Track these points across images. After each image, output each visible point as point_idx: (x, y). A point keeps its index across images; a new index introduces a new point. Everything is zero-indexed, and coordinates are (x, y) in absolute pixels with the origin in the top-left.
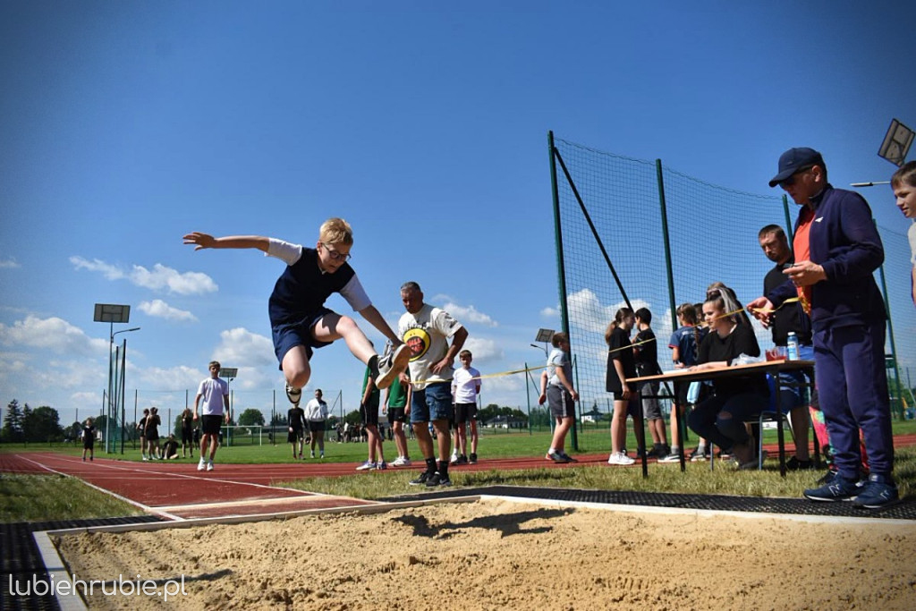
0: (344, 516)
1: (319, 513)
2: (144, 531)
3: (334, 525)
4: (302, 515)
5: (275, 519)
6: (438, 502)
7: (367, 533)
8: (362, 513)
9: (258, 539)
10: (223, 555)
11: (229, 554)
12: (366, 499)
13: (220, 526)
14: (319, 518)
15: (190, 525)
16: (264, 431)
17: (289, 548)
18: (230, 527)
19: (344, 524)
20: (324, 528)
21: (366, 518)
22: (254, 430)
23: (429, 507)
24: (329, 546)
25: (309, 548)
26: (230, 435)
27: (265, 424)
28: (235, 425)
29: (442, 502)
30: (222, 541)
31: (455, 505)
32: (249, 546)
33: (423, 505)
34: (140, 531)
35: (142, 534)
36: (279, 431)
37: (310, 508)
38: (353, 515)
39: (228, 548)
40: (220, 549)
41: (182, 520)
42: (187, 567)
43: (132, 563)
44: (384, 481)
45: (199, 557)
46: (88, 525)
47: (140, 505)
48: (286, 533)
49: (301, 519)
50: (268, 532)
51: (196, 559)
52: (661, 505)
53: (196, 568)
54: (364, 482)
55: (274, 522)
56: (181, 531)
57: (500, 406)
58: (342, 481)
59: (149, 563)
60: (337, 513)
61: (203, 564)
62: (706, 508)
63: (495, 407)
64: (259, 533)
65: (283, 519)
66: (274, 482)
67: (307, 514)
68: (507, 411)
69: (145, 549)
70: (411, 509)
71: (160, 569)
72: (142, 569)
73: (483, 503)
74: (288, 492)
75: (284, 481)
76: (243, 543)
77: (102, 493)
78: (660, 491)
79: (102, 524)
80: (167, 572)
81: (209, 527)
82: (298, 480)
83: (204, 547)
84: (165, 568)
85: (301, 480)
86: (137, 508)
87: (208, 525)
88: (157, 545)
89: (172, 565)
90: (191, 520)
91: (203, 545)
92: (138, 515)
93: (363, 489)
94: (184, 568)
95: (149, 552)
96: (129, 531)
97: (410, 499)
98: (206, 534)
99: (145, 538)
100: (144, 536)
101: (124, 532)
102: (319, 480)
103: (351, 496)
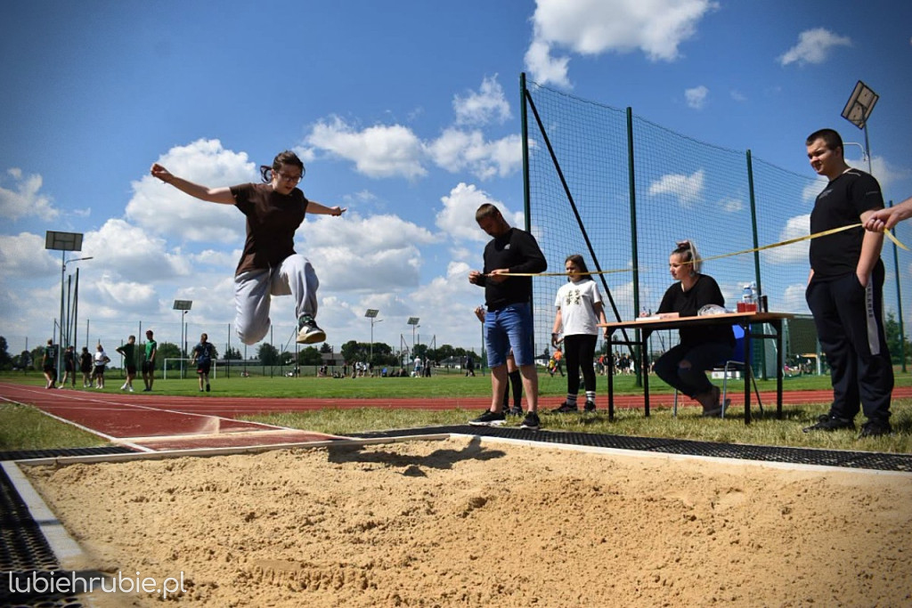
0: (316, 450)
1: (291, 448)
2: (115, 462)
3: (307, 460)
4: (275, 449)
5: (247, 452)
6: (409, 439)
7: (341, 468)
9: (231, 472)
10: (198, 487)
11: (204, 487)
12: (336, 434)
13: (192, 459)
14: (292, 452)
15: (162, 458)
16: (218, 364)
17: (265, 481)
18: (202, 459)
19: (316, 458)
20: (296, 462)
21: (337, 453)
23: (400, 444)
24: (307, 481)
25: (286, 482)
26: (183, 366)
27: (219, 357)
28: (188, 357)
29: (413, 439)
30: (194, 473)
31: (426, 443)
32: (224, 479)
33: (394, 441)
34: (110, 462)
35: (113, 465)
36: (233, 364)
37: (281, 442)
38: (324, 450)
39: (204, 480)
40: (195, 481)
41: (152, 452)
42: (164, 500)
43: (106, 494)
44: (350, 417)
45: (174, 490)
46: (56, 456)
47: (105, 436)
48: (259, 467)
49: (274, 453)
50: (240, 466)
51: (171, 491)
52: (632, 449)
53: (173, 500)
54: (330, 418)
55: (246, 456)
56: (153, 462)
57: (454, 347)
58: (308, 416)
59: (123, 494)
60: (309, 448)
61: (179, 497)
62: (677, 453)
63: (449, 347)
64: (232, 466)
65: (256, 453)
66: (239, 415)
67: (279, 448)
68: (460, 352)
69: (116, 480)
70: (382, 445)
71: (136, 501)
72: (117, 500)
73: (453, 442)
74: (254, 425)
75: (249, 414)
76: (217, 475)
77: (63, 423)
78: (628, 434)
79: (71, 455)
80: (143, 504)
81: (180, 460)
82: (265, 414)
83: (177, 479)
84: (140, 500)
85: (266, 415)
86: (103, 437)
87: (178, 457)
88: (129, 477)
89: (148, 497)
90: (163, 451)
91: (176, 477)
92: (105, 446)
93: (330, 424)
94: (160, 500)
95: (121, 483)
96: (99, 462)
97: (380, 435)
98: (177, 466)
99: (116, 469)
100: (114, 468)
101: (94, 463)
102: (282, 415)
103: (320, 431)
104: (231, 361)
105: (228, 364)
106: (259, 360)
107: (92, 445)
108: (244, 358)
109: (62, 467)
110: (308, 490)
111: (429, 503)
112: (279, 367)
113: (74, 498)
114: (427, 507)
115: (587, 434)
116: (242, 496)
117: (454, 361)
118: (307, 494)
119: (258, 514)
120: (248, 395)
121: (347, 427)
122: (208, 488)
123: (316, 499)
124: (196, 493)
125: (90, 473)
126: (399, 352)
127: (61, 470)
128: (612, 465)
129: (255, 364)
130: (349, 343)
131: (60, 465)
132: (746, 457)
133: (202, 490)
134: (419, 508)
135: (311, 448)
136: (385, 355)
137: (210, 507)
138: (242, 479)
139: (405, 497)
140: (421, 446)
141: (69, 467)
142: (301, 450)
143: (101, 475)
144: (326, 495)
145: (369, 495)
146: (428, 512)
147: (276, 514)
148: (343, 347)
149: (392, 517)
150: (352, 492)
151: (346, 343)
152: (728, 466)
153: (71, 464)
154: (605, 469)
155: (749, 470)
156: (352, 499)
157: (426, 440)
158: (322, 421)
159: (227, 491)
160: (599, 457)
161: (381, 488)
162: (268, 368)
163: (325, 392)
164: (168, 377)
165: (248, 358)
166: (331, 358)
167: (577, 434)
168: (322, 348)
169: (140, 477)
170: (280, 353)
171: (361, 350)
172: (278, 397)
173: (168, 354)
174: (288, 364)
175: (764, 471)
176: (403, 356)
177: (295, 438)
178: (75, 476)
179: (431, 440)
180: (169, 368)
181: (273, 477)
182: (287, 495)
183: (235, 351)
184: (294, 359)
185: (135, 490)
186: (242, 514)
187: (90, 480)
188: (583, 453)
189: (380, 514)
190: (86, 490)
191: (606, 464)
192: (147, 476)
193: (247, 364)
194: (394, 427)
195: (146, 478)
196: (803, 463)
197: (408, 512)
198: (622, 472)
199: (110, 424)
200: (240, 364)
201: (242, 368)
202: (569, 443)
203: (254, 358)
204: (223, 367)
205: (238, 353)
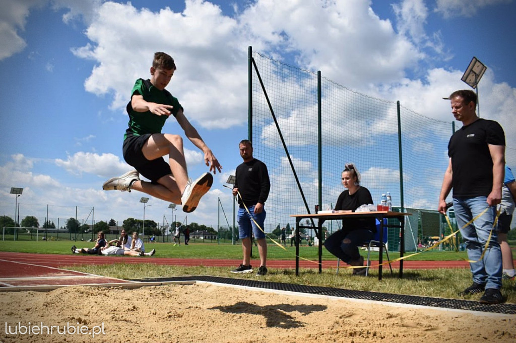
0: (113, 289)
1: (97, 286)
6: (170, 284)
7: (129, 299)
8: (124, 287)
12: (124, 279)
14: (98, 289)
15: (19, 290)
16: (40, 232)
19: (115, 294)
21: (127, 291)
22: (32, 231)
23: (165, 286)
26: (16, 232)
27: (40, 227)
28: (19, 226)
29: (173, 283)
31: (181, 286)
33: (161, 284)
36: (49, 232)
37: (89, 283)
38: (118, 289)
41: (14, 286)
44: (132, 269)
52: (307, 292)
54: (120, 269)
57: (199, 224)
58: (106, 267)
60: (109, 287)
62: (334, 295)
63: (196, 224)
68: (203, 228)
70: (154, 287)
73: (198, 286)
74: (72, 272)
75: (67, 265)
78: (307, 284)
82: (76, 266)
85: (79, 266)
90: (19, 287)
93: (120, 273)
97: (152, 280)
102: (89, 266)
103: (114, 276)
104: (48, 229)
105: (47, 232)
106: (67, 230)
108: (57, 228)
112: (81, 235)
115: (281, 283)
117: (199, 234)
126: (162, 227)
129: (64, 232)
130: (128, 220)
132: (374, 299)
135: (110, 287)
136: (152, 228)
140: (178, 287)
142: (104, 288)
148: (124, 222)
151: (126, 219)
157: (181, 284)
158: (115, 271)
160: (287, 297)
162: (73, 235)
164: (9, 239)
165: (59, 228)
166: (115, 230)
167: (275, 283)
168: (110, 223)
170: (81, 225)
171: (136, 224)
173: (6, 224)
174: (87, 233)
175: (383, 307)
176: (164, 229)
177: (100, 281)
179: (185, 285)
180: (6, 233)
183: (51, 223)
184: (91, 229)
188: (278, 295)
193: (58, 232)
194: (161, 276)
196: (407, 303)
200: (54, 232)
201: (56, 234)
202: (269, 288)
203: (63, 227)
204: (43, 234)
205: (53, 224)
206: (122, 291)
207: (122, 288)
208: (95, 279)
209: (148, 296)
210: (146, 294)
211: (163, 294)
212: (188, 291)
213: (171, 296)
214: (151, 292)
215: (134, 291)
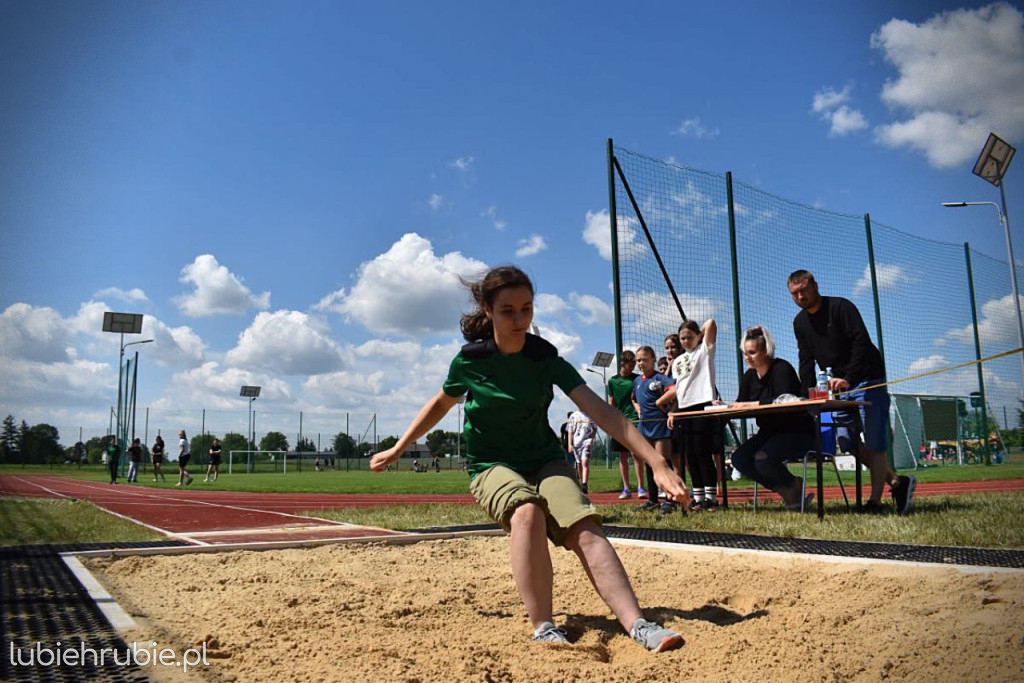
0: (372, 545)
1: (346, 542)
2: (169, 555)
3: (361, 555)
4: (329, 543)
5: (301, 547)
6: (469, 535)
7: (394, 563)
8: (390, 543)
9: (283, 565)
10: (249, 579)
11: (255, 579)
12: (395, 530)
13: (246, 552)
14: (346, 547)
15: (216, 551)
16: (289, 457)
17: (315, 574)
18: (256, 553)
19: (371, 553)
20: (351, 557)
21: (394, 548)
22: (278, 456)
23: (460, 539)
24: (355, 574)
25: (335, 575)
26: (251, 458)
27: (290, 449)
28: (256, 449)
29: (473, 534)
30: (248, 566)
31: (486, 538)
32: (276, 571)
33: (453, 537)
34: (165, 555)
35: (167, 557)
36: (305, 457)
37: (338, 537)
38: (380, 545)
39: (255, 572)
40: (246, 574)
41: (208, 545)
42: (215, 590)
43: (160, 584)
44: (415, 513)
45: (225, 581)
46: (113, 548)
47: (161, 530)
48: (312, 561)
49: (328, 548)
50: (294, 560)
51: (222, 582)
53: (223, 590)
55: (300, 550)
56: (207, 556)
58: (373, 511)
59: (177, 584)
60: (365, 543)
61: (229, 587)
64: (285, 559)
65: (310, 547)
66: (300, 511)
67: (333, 542)
69: (170, 572)
70: (440, 541)
71: (189, 590)
72: (171, 590)
74: (315, 521)
75: (311, 510)
76: (269, 568)
77: (120, 518)
79: (127, 547)
80: (196, 592)
81: (234, 553)
82: (325, 510)
83: (230, 572)
84: (193, 589)
85: (329, 510)
86: (159, 533)
87: (232, 551)
88: (183, 569)
89: (200, 587)
90: (217, 545)
91: (229, 570)
92: (160, 540)
93: (393, 520)
94: (212, 590)
95: (176, 574)
96: (155, 555)
97: (440, 530)
98: (231, 560)
99: (171, 562)
100: (170, 560)
101: (150, 556)
102: (347, 510)
103: (380, 526)
104: (303, 453)
105: (300, 457)
106: (335, 452)
107: (148, 539)
109: (119, 559)
110: (355, 581)
111: (469, 594)
112: (356, 460)
113: (129, 587)
114: (466, 596)
116: (290, 586)
118: (353, 585)
119: (300, 601)
120: (317, 490)
121: (409, 522)
122: (259, 580)
123: (361, 589)
124: (247, 584)
125: (145, 564)
127: (117, 562)
128: (666, 559)
130: (434, 433)
131: (116, 557)
133: (252, 581)
134: (459, 598)
137: (255, 594)
138: (293, 572)
139: (450, 588)
141: (125, 560)
142: (357, 545)
143: (156, 567)
144: (372, 586)
145: (413, 587)
146: (467, 602)
147: (318, 601)
149: (429, 606)
150: (399, 584)
152: (777, 560)
153: (128, 556)
154: (658, 563)
155: (796, 563)
156: (397, 589)
157: (486, 536)
159: (277, 582)
160: (654, 551)
161: (428, 581)
162: (343, 462)
163: (400, 487)
164: (233, 472)
166: (414, 450)
169: (194, 569)
170: (357, 444)
171: (448, 440)
172: (349, 493)
173: (234, 446)
177: (352, 533)
178: (131, 567)
179: (493, 536)
180: (235, 461)
181: (324, 570)
182: (333, 585)
183: (309, 444)
185: (188, 580)
186: (285, 600)
187: (145, 572)
188: (641, 548)
189: (419, 602)
190: (141, 580)
191: (659, 558)
192: (200, 569)
193: (320, 456)
195: (200, 571)
197: (446, 601)
198: (675, 566)
199: (167, 520)
203: (329, 449)
204: (295, 461)
205: (312, 444)
206: (388, 548)
207: (387, 544)
208: (346, 531)
209: (427, 556)
210: (425, 553)
211: (452, 552)
212: (496, 547)
213: (466, 555)
214: (433, 550)
215: (406, 549)
